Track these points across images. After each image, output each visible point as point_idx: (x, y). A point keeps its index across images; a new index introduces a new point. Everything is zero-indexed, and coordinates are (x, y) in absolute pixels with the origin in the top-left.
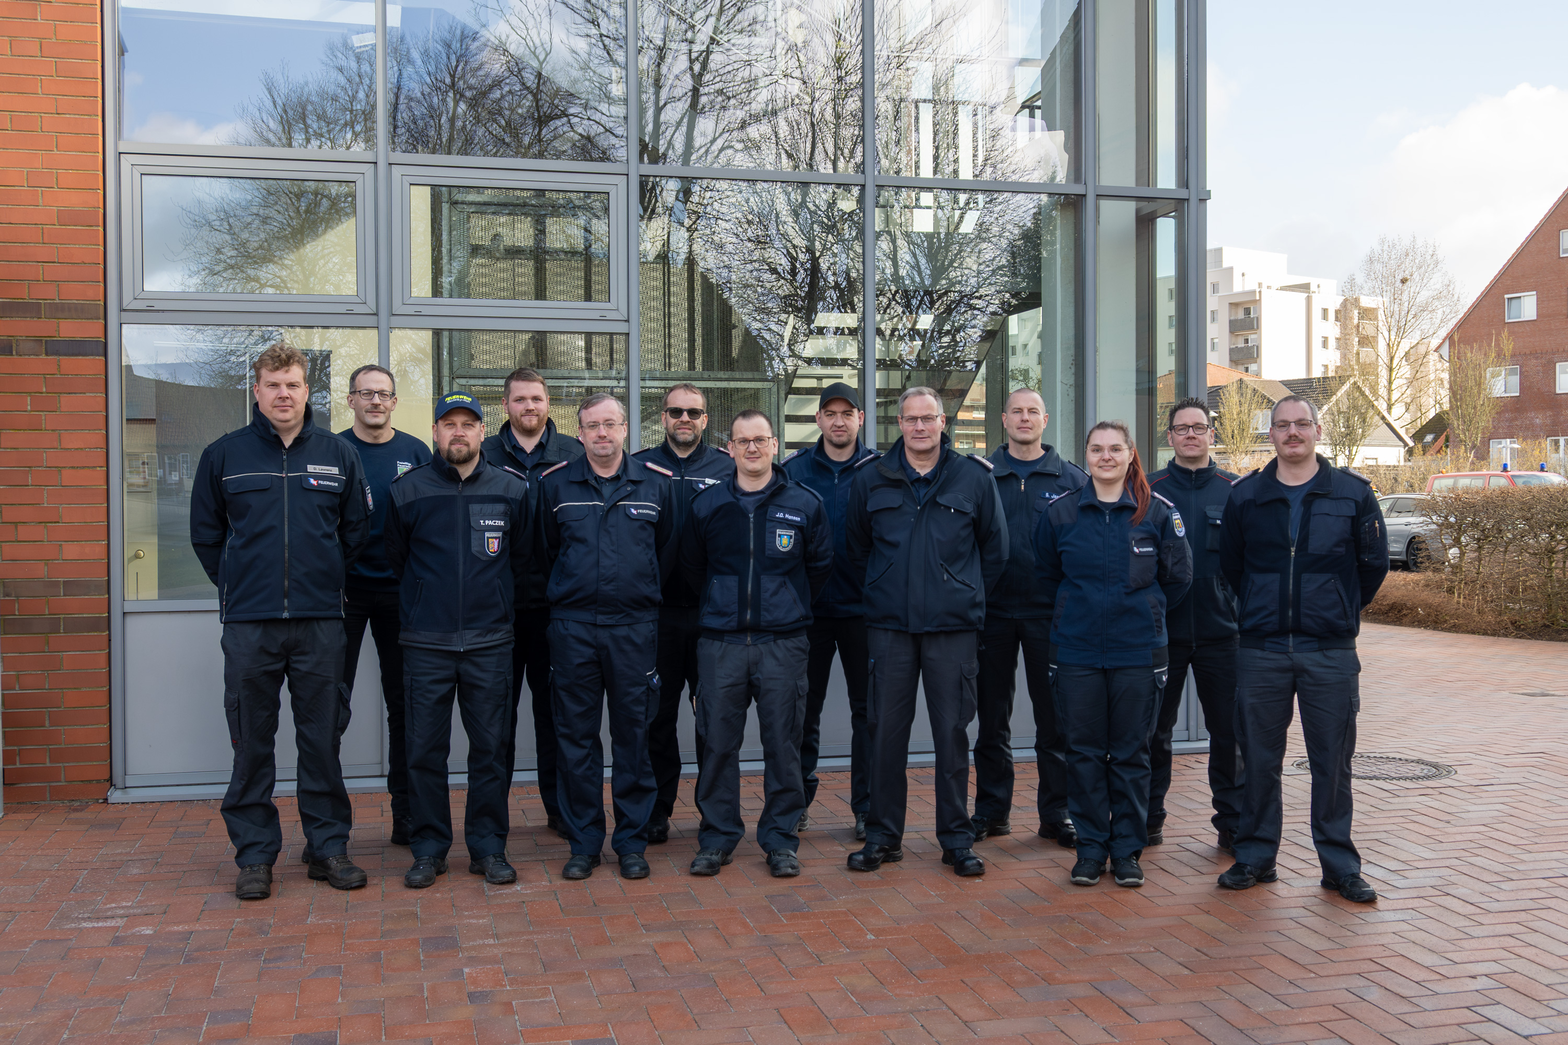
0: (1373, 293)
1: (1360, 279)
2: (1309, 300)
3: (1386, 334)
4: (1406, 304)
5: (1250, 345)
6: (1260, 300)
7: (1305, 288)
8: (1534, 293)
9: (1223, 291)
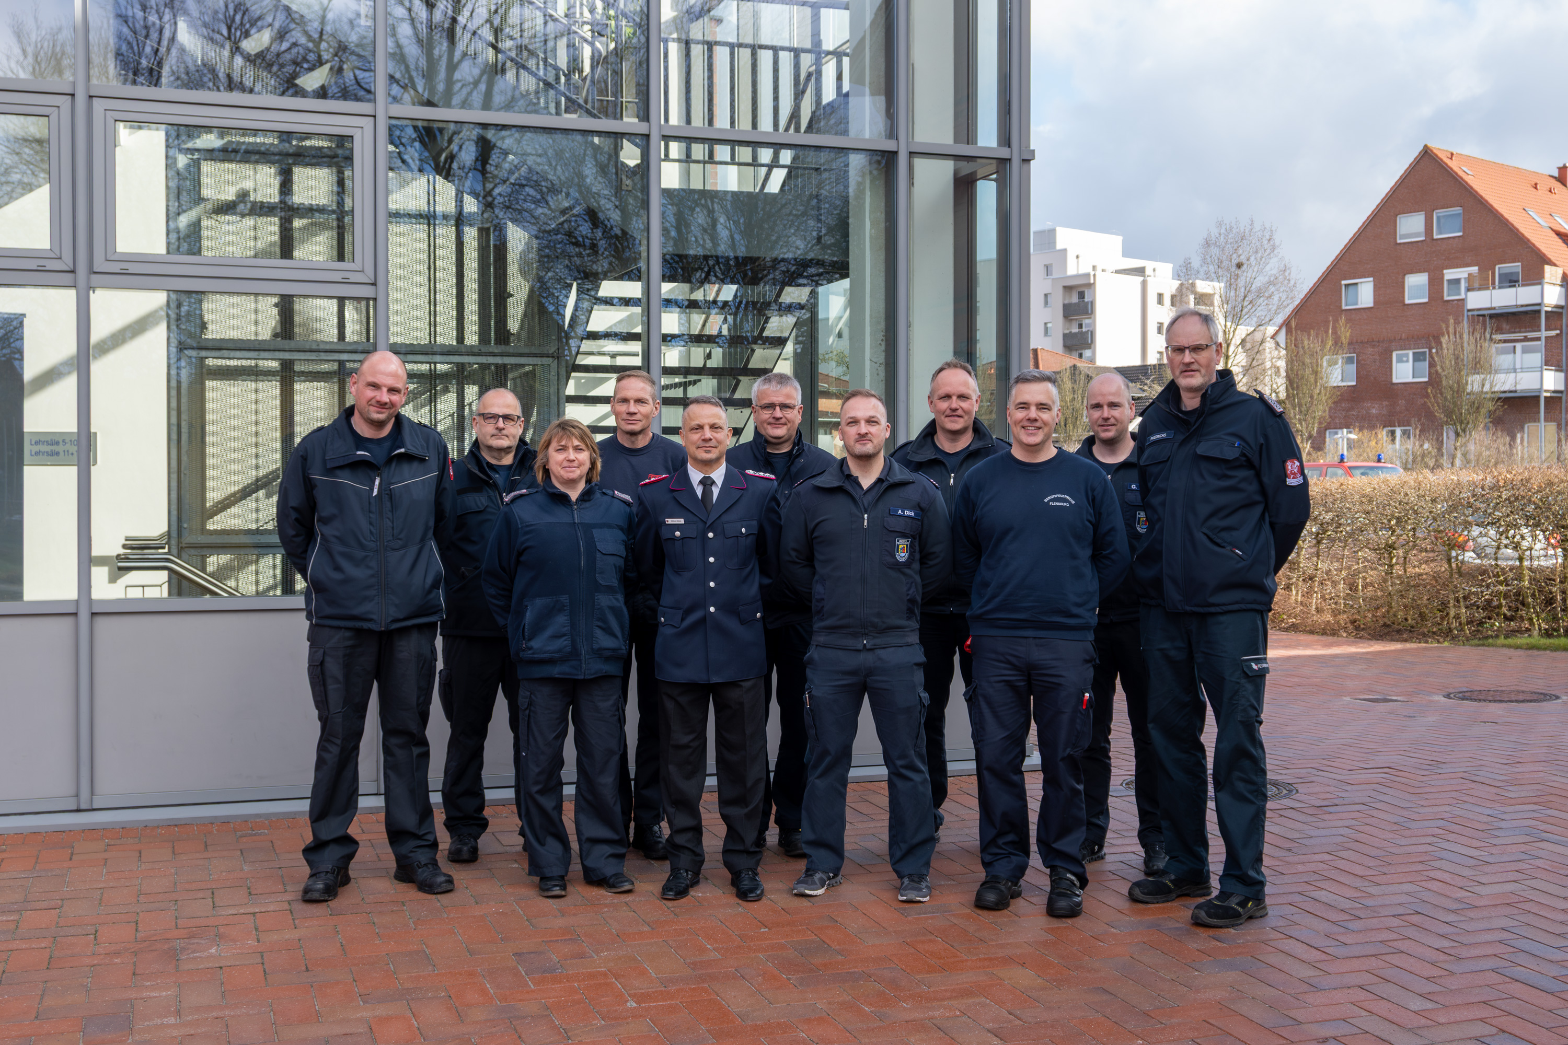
0: (1208, 278)
1: (1196, 263)
2: (1144, 285)
4: (1243, 290)
5: (1084, 329)
6: (1094, 283)
7: (1140, 271)
8: (1371, 279)
9: (1056, 274)
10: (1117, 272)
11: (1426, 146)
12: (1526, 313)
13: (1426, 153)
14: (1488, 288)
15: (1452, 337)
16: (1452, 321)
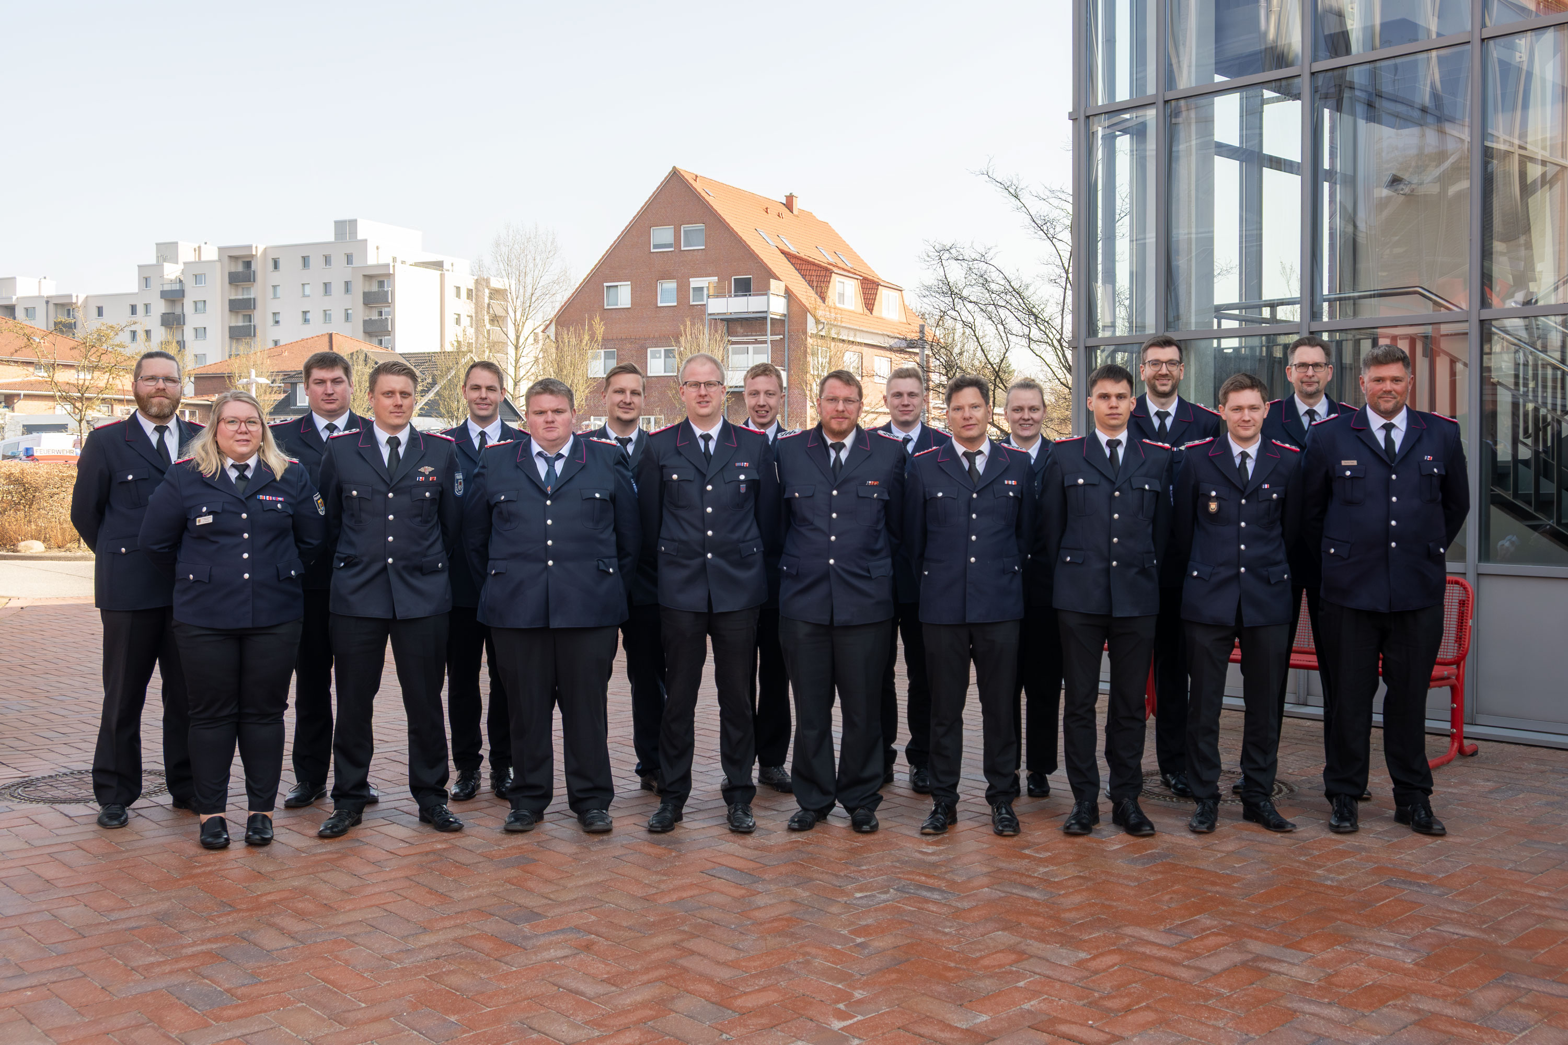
0: (499, 275)
1: (488, 261)
2: (442, 278)
3: (513, 315)
4: (530, 287)
5: (383, 317)
6: (394, 275)
7: (438, 265)
8: (629, 283)
9: (356, 263)
10: (417, 264)
11: (674, 168)
12: (756, 319)
13: (675, 176)
14: (725, 296)
15: (689, 337)
16: (688, 323)
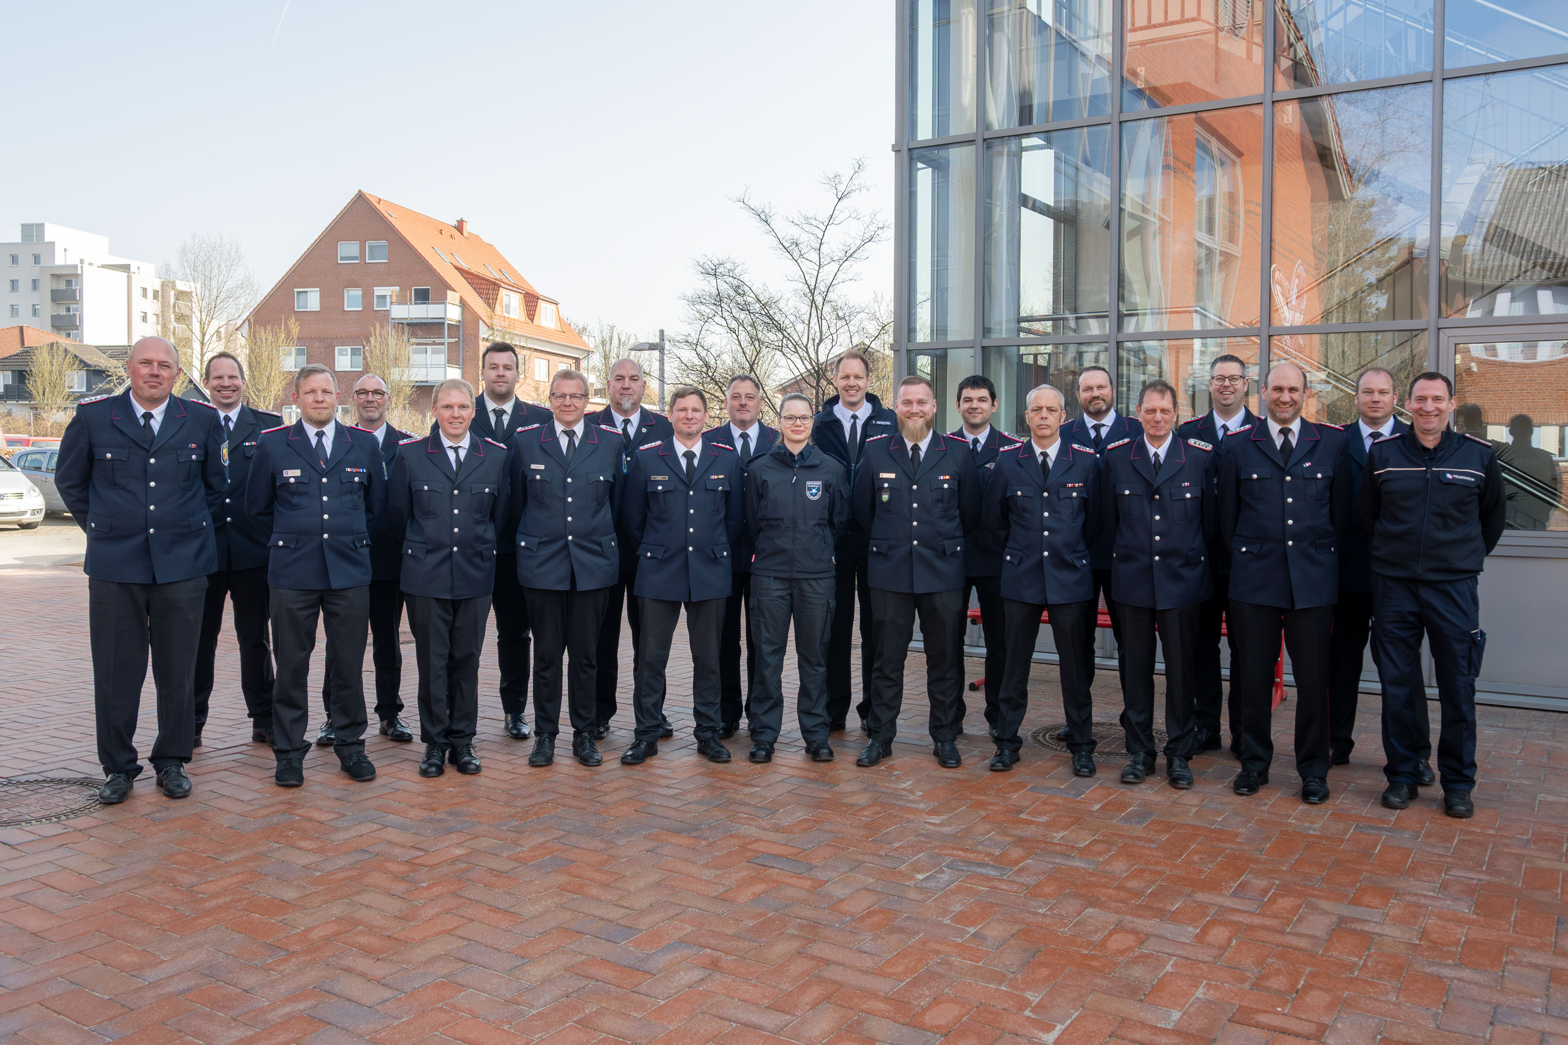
0: (185, 279)
1: (174, 266)
2: (129, 279)
3: (198, 314)
4: (215, 290)
5: (71, 313)
6: (82, 275)
7: (126, 268)
8: (319, 289)
9: (44, 262)
10: (103, 266)
11: (360, 191)
12: (434, 324)
13: (360, 196)
14: (406, 304)
16: (378, 325)
